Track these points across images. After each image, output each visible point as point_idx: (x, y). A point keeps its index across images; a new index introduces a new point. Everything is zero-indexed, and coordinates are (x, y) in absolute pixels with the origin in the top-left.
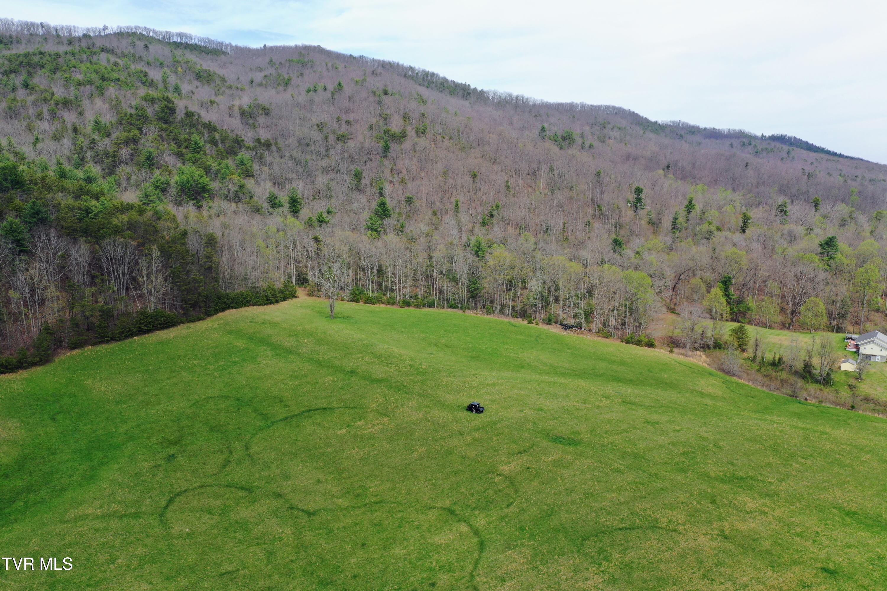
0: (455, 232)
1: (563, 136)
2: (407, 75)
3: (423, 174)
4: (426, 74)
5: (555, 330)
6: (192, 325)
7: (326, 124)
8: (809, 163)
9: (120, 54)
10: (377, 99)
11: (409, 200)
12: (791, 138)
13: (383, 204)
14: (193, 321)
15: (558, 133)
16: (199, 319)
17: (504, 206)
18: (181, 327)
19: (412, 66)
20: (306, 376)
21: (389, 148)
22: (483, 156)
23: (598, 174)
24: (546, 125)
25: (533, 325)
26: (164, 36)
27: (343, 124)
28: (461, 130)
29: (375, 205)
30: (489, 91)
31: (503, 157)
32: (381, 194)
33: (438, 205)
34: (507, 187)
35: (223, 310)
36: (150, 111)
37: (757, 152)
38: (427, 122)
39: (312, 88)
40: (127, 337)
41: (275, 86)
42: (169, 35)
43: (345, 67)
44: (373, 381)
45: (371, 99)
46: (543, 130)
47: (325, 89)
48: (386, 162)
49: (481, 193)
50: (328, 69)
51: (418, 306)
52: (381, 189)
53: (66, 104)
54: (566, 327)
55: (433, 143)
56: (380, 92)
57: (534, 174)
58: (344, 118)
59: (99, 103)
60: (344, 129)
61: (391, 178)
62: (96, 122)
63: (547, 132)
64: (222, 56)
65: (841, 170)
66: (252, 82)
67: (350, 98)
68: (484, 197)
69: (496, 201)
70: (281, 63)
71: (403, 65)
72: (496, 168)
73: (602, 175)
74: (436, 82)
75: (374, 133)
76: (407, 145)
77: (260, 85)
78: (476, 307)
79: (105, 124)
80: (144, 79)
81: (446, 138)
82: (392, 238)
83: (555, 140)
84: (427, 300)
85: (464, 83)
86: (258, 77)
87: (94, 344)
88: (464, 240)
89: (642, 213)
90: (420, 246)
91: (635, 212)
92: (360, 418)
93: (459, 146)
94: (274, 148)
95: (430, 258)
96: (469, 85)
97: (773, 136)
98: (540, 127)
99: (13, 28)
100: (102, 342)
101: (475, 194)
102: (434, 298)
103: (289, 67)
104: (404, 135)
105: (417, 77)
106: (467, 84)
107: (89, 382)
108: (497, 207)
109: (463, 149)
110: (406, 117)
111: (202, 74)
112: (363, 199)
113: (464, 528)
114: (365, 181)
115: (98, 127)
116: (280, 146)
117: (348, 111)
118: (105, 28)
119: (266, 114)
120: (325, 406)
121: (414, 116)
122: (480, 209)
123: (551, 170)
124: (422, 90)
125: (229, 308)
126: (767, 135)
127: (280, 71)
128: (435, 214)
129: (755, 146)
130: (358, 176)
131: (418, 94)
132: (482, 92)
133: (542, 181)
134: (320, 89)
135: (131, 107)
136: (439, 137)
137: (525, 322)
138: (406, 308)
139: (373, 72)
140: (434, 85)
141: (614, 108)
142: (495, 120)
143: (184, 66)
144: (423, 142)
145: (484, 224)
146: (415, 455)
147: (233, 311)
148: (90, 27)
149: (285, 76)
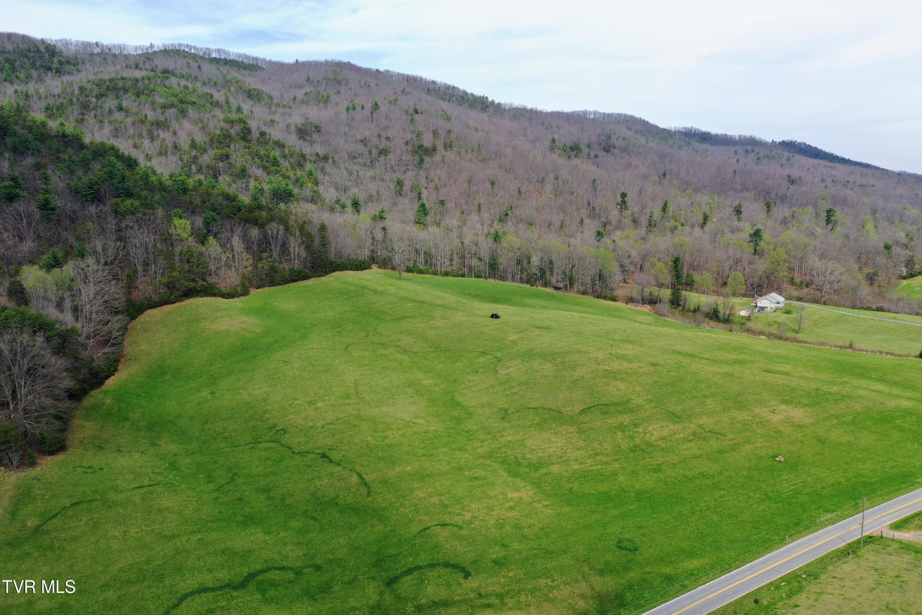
0: (479, 226)
1: (571, 147)
2: (430, 89)
3: (452, 182)
4: (448, 87)
5: (549, 290)
6: (319, 278)
7: (369, 140)
8: (806, 169)
9: (179, 75)
10: (410, 117)
11: (442, 202)
12: (801, 144)
13: (423, 205)
14: (319, 277)
15: (567, 145)
16: (322, 276)
17: (516, 207)
18: (313, 279)
19: (434, 80)
20: (396, 303)
21: (423, 160)
22: (500, 167)
23: (594, 181)
24: (556, 137)
25: (535, 287)
26: (205, 53)
27: (383, 140)
28: (481, 144)
29: (416, 206)
30: (505, 104)
31: (517, 167)
32: (420, 198)
33: (465, 207)
34: (520, 192)
35: (334, 271)
36: (233, 132)
37: (759, 159)
38: (453, 136)
39: (351, 106)
40: (286, 283)
41: (316, 103)
42: (208, 51)
43: (377, 84)
44: (436, 306)
45: (405, 117)
46: (553, 141)
47: (363, 107)
48: (422, 172)
49: (498, 197)
50: (361, 87)
51: (454, 276)
52: (420, 194)
53: (159, 124)
54: (557, 288)
55: (458, 156)
56: (411, 111)
57: (542, 181)
58: (384, 135)
59: (187, 125)
60: (383, 144)
61: (426, 185)
62: (192, 141)
63: (557, 143)
64: (259, 72)
65: (834, 176)
66: (295, 99)
67: (387, 117)
68: (501, 201)
69: (511, 203)
70: (318, 81)
71: (426, 80)
72: (511, 176)
73: (598, 182)
74: (457, 96)
75: (410, 148)
76: (437, 158)
77: (303, 102)
78: (495, 276)
79: (200, 143)
80: (211, 100)
81: (469, 151)
82: (433, 229)
83: (564, 150)
84: (461, 272)
85: (482, 95)
86: (300, 94)
87: (269, 286)
88: (486, 232)
89: (628, 213)
90: (454, 235)
91: (621, 212)
92: (432, 320)
93: (480, 159)
94: (330, 161)
95: (462, 243)
96: (487, 97)
97: (783, 141)
98: (551, 138)
99: (73, 48)
100: (273, 285)
101: (494, 198)
102: (466, 270)
103: (326, 85)
104: (434, 149)
105: (439, 90)
106: (485, 96)
107: (276, 303)
108: (511, 208)
109: (483, 161)
110: (435, 133)
111: (252, 93)
112: (406, 201)
113: (490, 357)
114: (407, 188)
115: (193, 145)
116: (335, 159)
117: (386, 128)
118: (152, 46)
119: (318, 131)
120: (411, 315)
121: (442, 133)
122: (497, 210)
123: (556, 178)
124: (445, 105)
125: (337, 270)
126: (778, 141)
127: (318, 89)
128: (463, 213)
129: (758, 153)
130: (400, 183)
131: (443, 111)
132: (499, 104)
133: (548, 187)
134: (358, 108)
135: (216, 128)
136: (463, 150)
137: (529, 286)
138: (446, 277)
139: (403, 91)
140: (455, 98)
141: (625, 116)
142: (510, 132)
143: (235, 85)
144: (450, 155)
145: (501, 220)
146: (464, 333)
147: (339, 272)
148: (138, 45)
149: (324, 93)
